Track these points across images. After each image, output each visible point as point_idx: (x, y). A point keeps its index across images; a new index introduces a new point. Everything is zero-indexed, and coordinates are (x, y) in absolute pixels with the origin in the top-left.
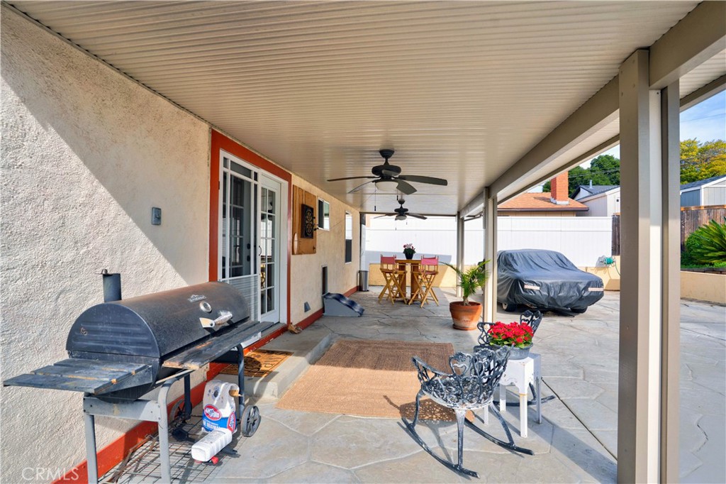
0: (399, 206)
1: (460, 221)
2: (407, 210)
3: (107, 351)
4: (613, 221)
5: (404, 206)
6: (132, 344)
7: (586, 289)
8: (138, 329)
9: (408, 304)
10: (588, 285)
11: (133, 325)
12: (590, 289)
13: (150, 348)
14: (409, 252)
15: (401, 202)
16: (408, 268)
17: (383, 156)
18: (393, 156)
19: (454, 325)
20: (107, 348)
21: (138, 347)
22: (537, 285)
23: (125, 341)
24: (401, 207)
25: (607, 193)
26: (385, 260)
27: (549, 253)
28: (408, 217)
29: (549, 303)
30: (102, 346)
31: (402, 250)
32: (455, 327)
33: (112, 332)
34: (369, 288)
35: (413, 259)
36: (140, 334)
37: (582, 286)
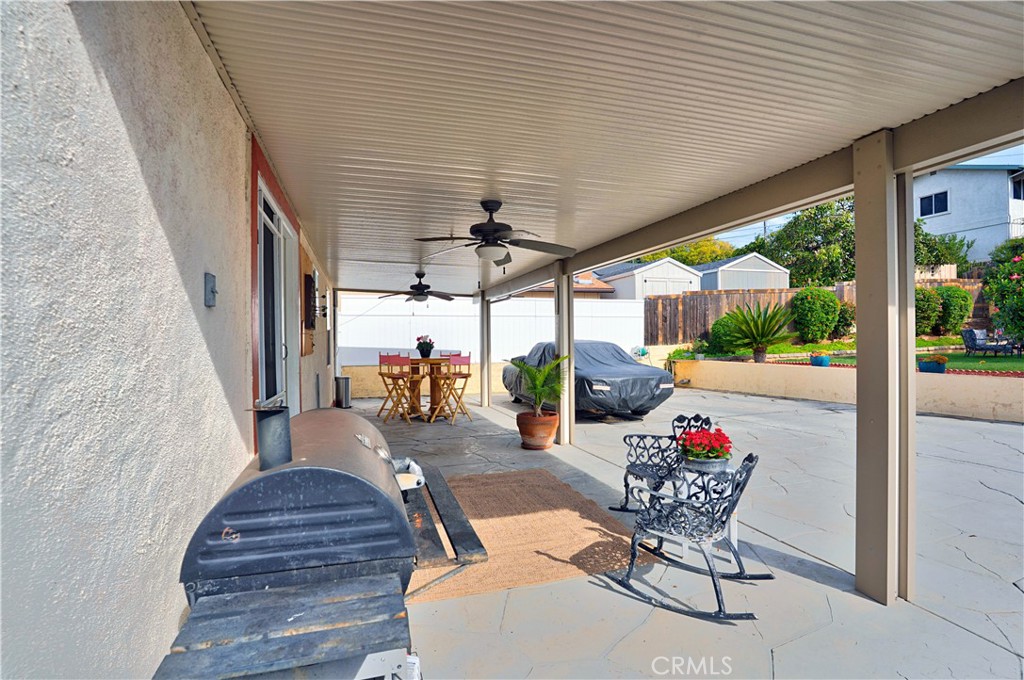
0: (416, 281)
1: (485, 303)
2: (428, 287)
3: (293, 565)
4: (645, 305)
5: (424, 281)
6: (354, 540)
7: (657, 386)
8: (368, 511)
9: (429, 421)
10: (660, 381)
11: (356, 503)
12: (662, 386)
13: (395, 541)
14: (425, 347)
15: (420, 275)
16: (424, 369)
17: (486, 210)
18: (500, 211)
19: (523, 444)
20: (294, 558)
21: (368, 545)
22: (607, 384)
23: (337, 537)
24: (420, 282)
25: (635, 272)
26: (386, 359)
27: (605, 345)
28: (430, 297)
29: (619, 405)
30: (282, 558)
31: (416, 344)
32: (525, 446)
33: (304, 525)
34: (353, 403)
35: (431, 357)
36: (372, 519)
37: (653, 383)
